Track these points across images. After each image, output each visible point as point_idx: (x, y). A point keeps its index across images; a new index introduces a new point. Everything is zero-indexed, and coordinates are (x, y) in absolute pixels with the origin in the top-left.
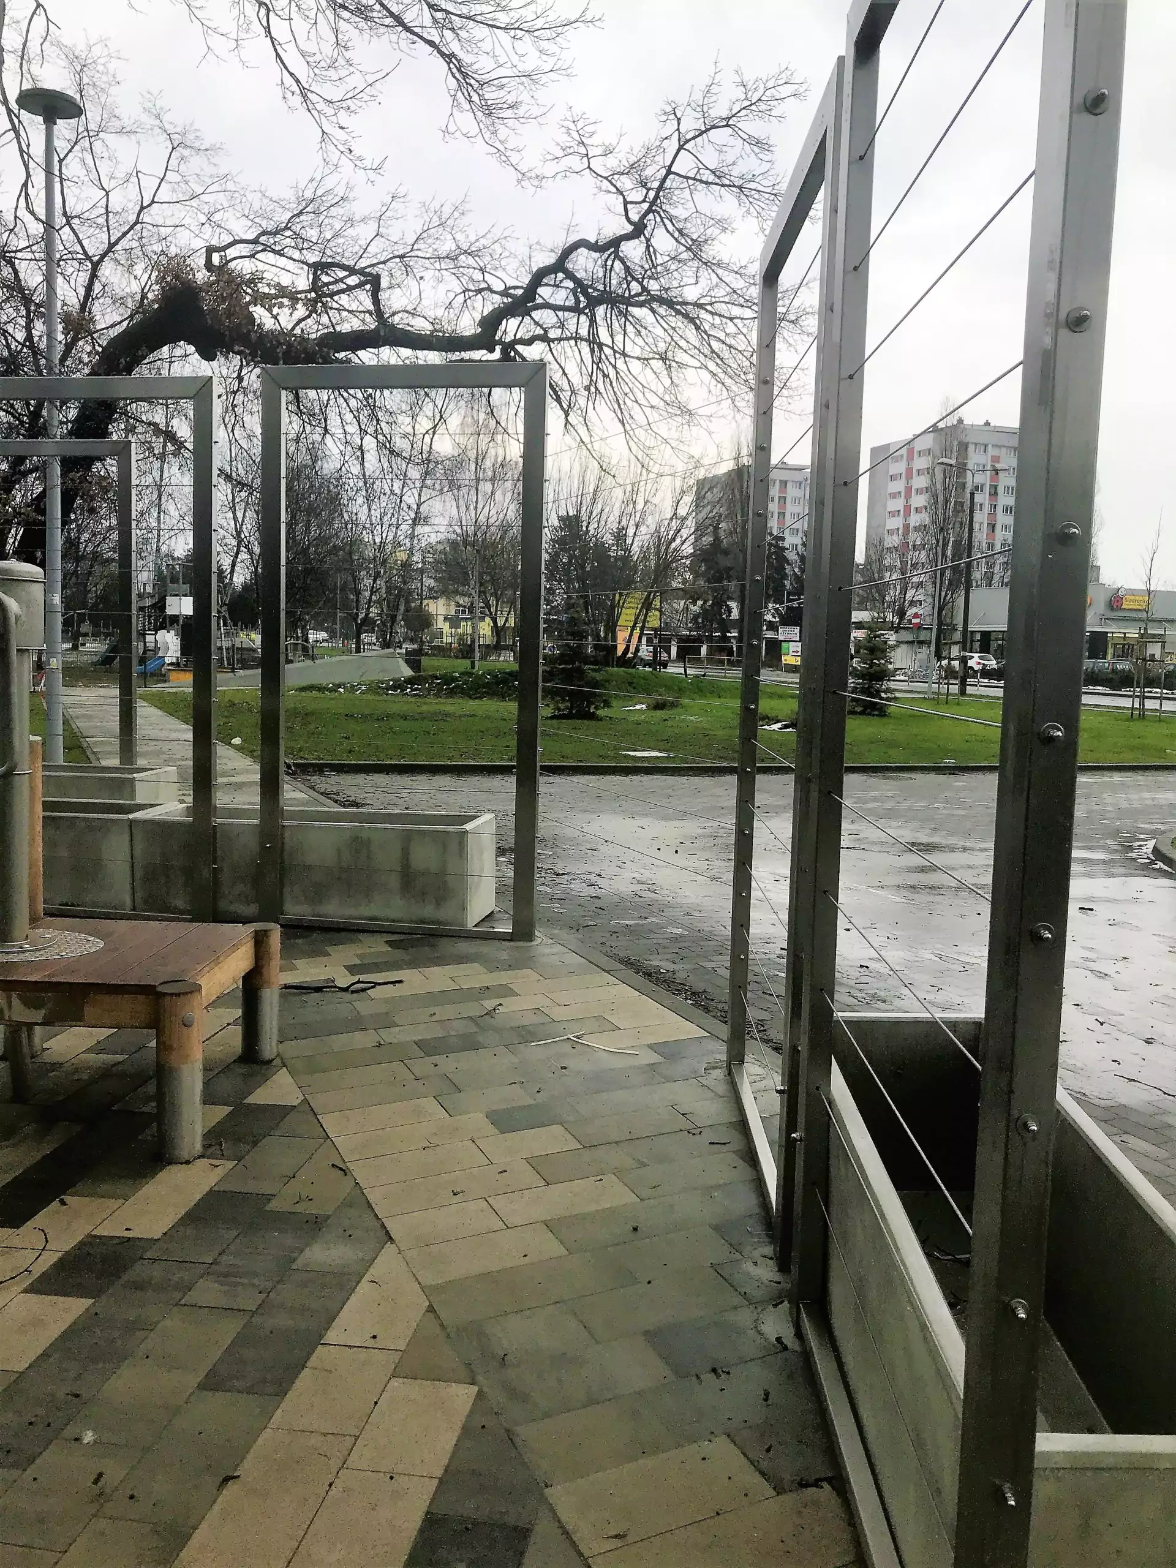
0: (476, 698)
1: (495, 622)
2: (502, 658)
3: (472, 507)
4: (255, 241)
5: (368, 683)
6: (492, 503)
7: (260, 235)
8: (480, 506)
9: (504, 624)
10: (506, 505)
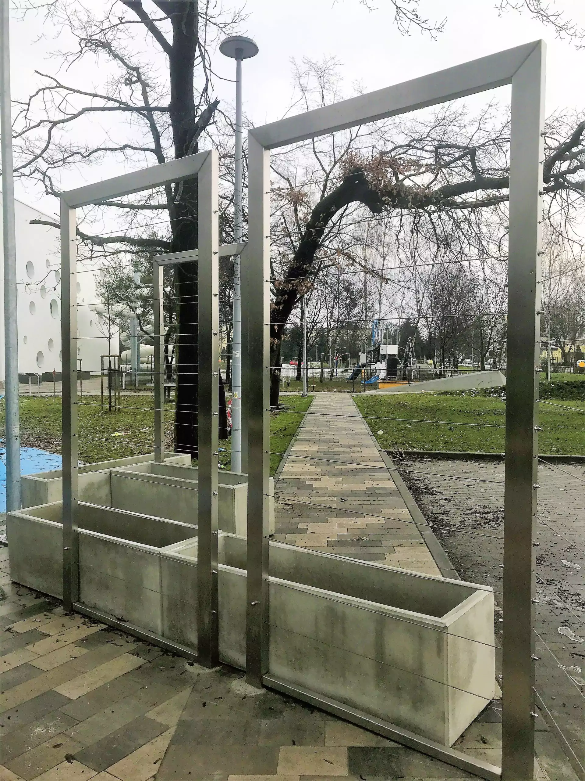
0: (544, 399)
1: (563, 350)
2: (566, 371)
3: (547, 288)
4: (408, 145)
5: (479, 390)
6: (560, 285)
7: (411, 142)
8: (552, 287)
9: (569, 351)
10: (568, 285)
